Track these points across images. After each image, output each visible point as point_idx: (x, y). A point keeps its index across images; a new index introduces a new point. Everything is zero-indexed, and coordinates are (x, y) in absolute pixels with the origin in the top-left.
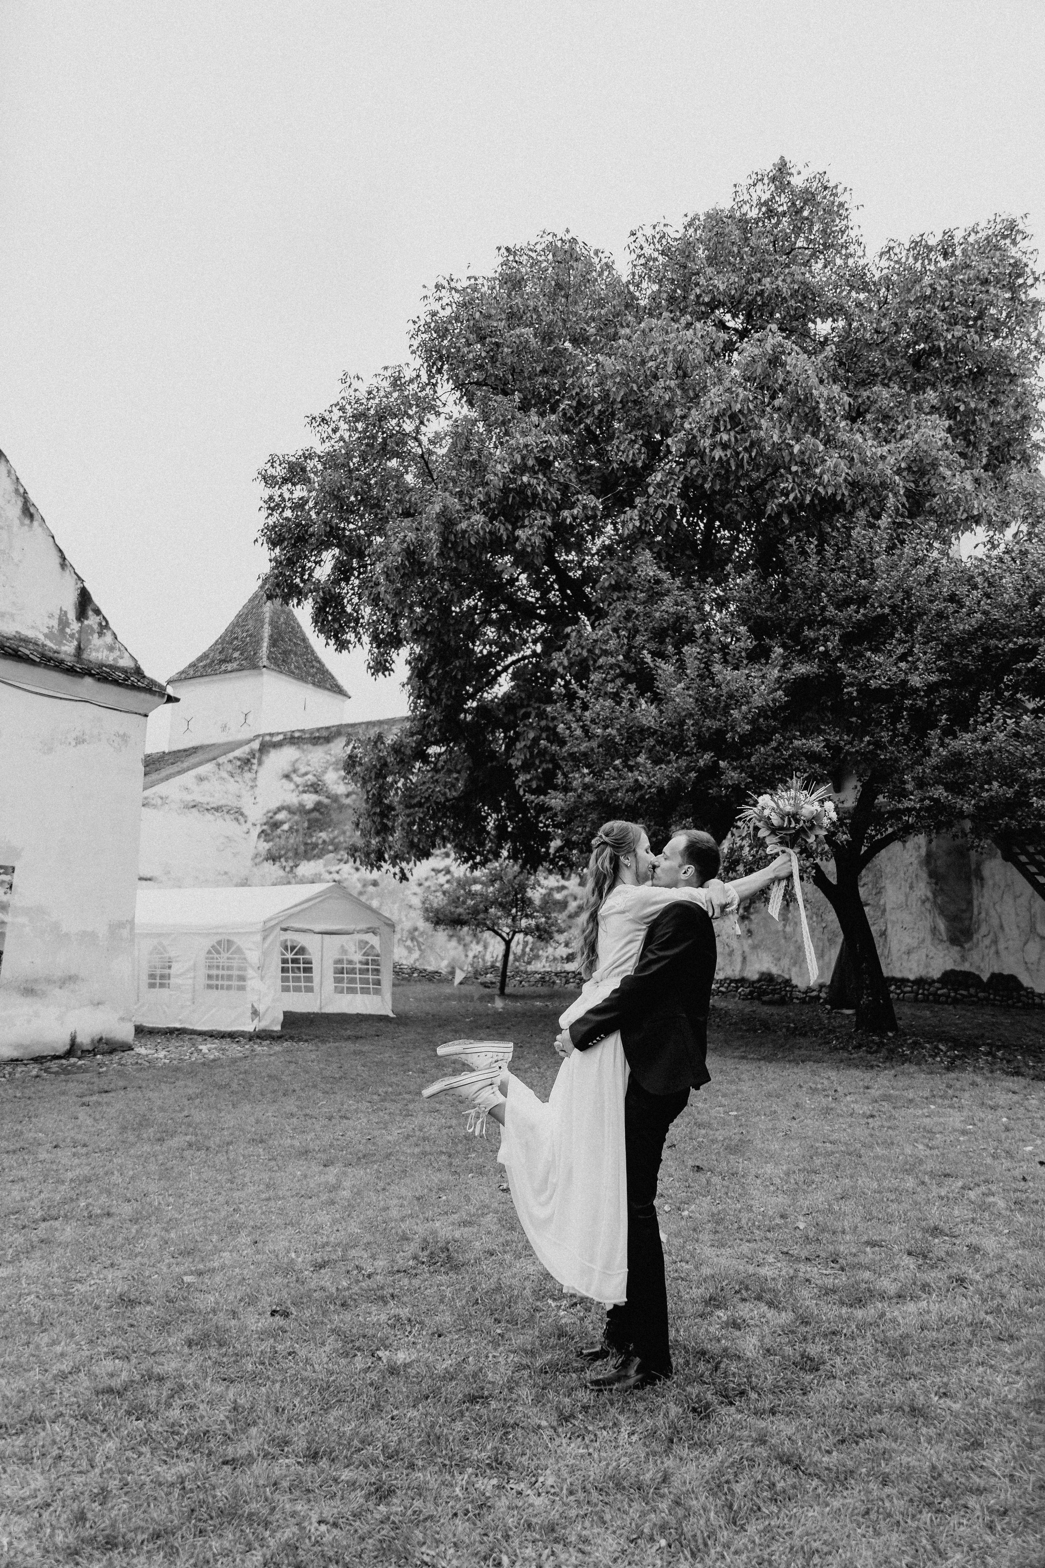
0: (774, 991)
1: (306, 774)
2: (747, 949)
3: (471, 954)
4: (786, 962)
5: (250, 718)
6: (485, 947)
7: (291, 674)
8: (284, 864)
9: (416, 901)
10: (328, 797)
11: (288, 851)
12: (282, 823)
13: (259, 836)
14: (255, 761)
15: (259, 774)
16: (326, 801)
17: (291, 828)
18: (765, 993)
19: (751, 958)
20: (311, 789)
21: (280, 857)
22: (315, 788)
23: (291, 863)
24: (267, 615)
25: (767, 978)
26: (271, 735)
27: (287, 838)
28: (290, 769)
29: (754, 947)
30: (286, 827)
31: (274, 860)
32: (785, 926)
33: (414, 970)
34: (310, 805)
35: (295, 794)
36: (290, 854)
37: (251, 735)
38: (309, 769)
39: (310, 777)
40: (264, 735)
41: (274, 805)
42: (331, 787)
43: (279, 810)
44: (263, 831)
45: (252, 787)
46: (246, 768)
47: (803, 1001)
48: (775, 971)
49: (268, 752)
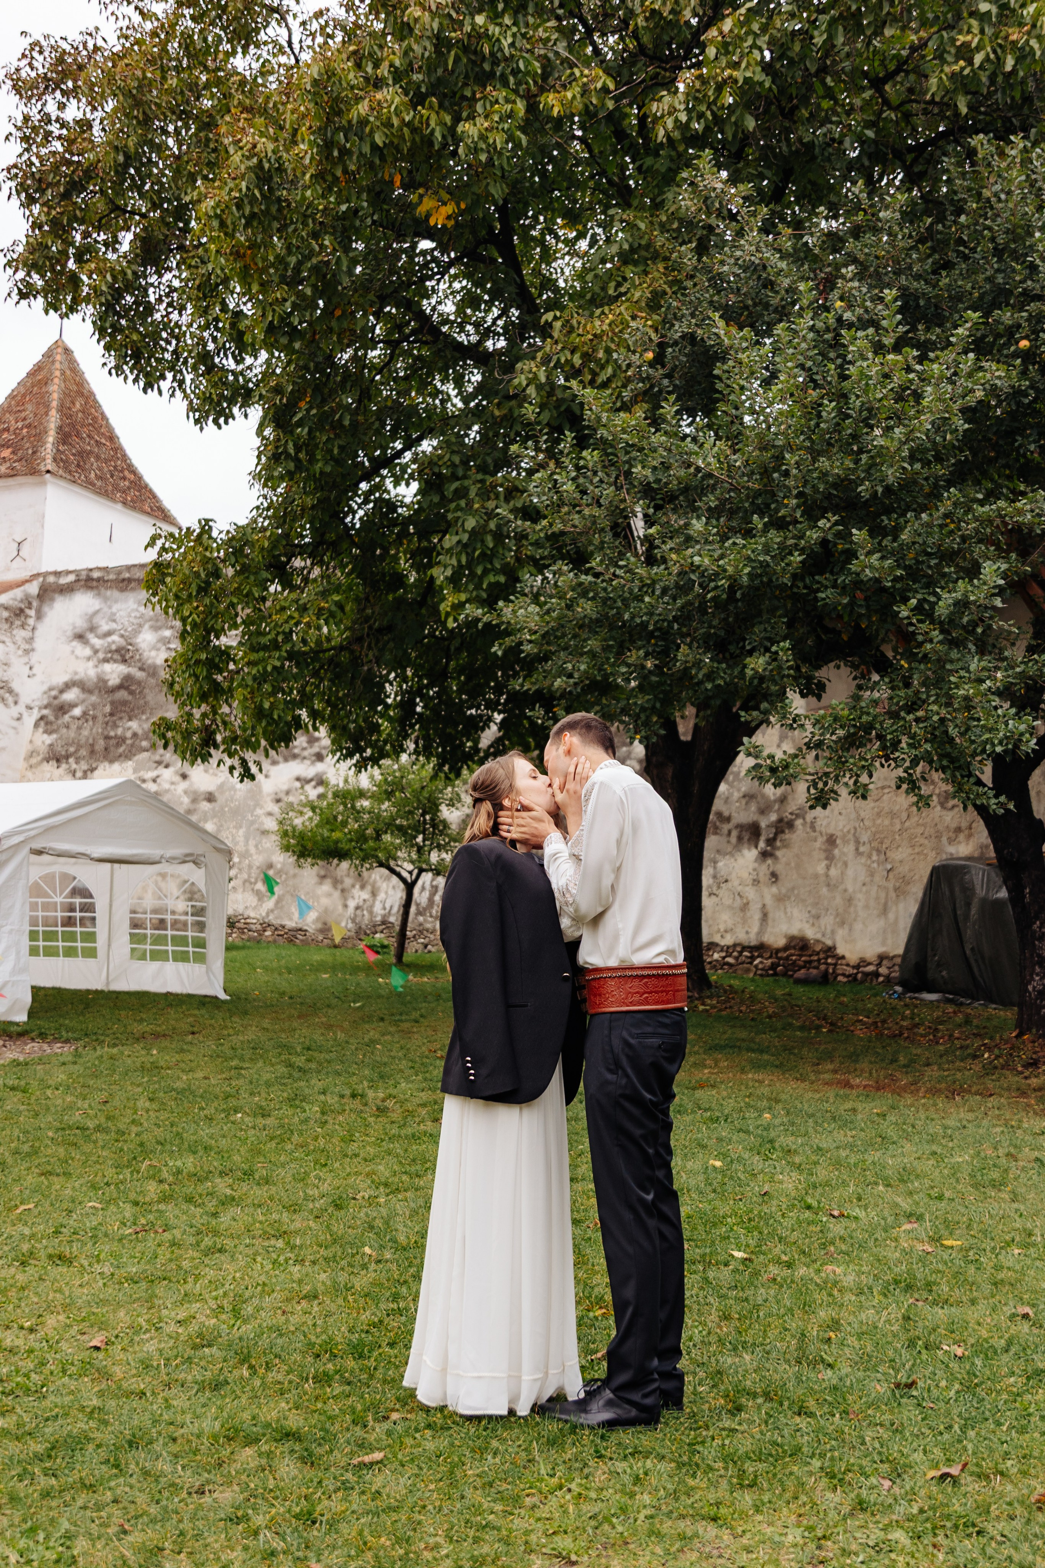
0: (808, 964)
1: (109, 634)
2: (768, 900)
3: (352, 904)
4: (828, 921)
5: (25, 551)
6: (374, 894)
7: (89, 485)
8: (74, 766)
9: (271, 824)
10: (141, 669)
11: (79, 747)
12: (73, 706)
13: (36, 725)
14: (32, 613)
15: (37, 633)
16: (140, 675)
17: (85, 713)
18: (797, 967)
19: (776, 914)
20: (117, 656)
21: (67, 757)
22: (122, 655)
23: (84, 766)
24: (55, 396)
25: (800, 944)
26: (57, 574)
27: (79, 728)
28: (85, 625)
29: (780, 899)
30: (77, 712)
31: (58, 761)
32: (828, 868)
33: (267, 925)
34: (114, 680)
35: (91, 664)
36: (83, 752)
37: (25, 574)
38: (114, 626)
39: (115, 638)
40: (46, 575)
41: (61, 679)
42: (146, 654)
43: (67, 686)
44: (42, 718)
45: (27, 652)
46: (18, 623)
47: (853, 979)
48: (811, 933)
49: (52, 600)
